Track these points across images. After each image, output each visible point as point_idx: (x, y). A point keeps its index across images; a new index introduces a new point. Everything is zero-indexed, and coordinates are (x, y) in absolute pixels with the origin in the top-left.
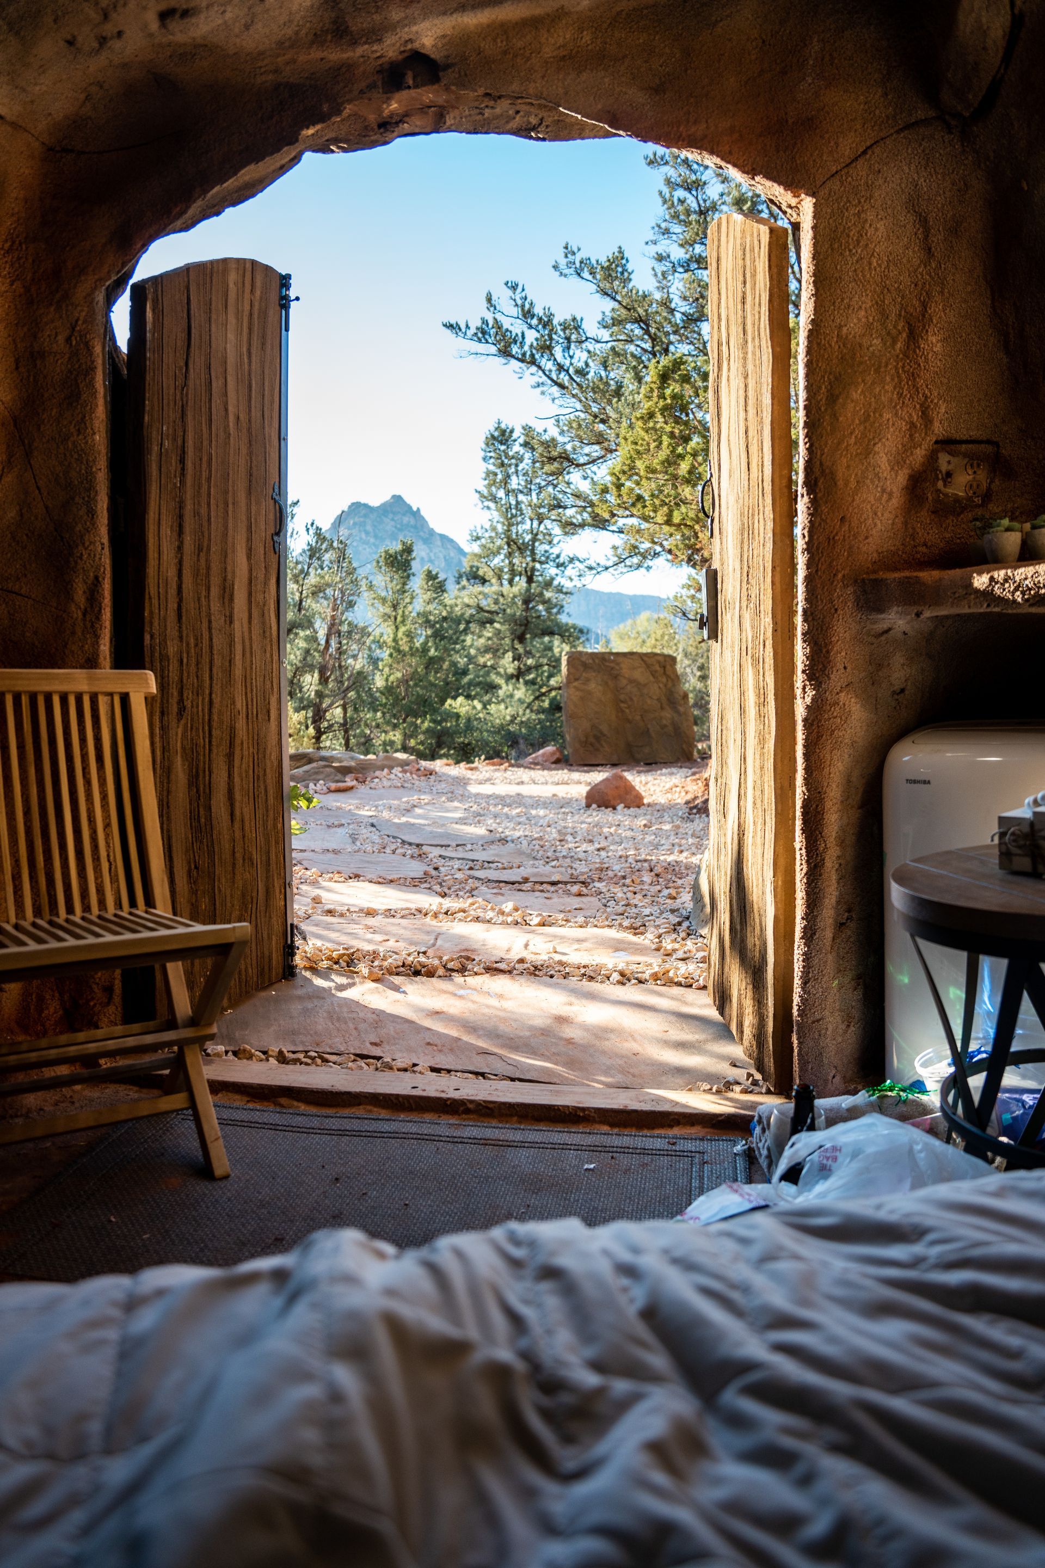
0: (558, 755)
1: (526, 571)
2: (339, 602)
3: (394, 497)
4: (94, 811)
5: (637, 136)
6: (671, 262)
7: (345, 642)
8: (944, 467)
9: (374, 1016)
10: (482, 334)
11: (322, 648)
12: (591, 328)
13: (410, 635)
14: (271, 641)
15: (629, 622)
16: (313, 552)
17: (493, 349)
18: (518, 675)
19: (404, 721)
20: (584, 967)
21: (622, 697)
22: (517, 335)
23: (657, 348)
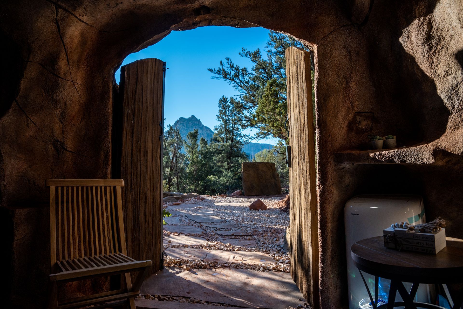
0: (241, 193)
1: (231, 139)
2: (176, 148)
3: (192, 116)
4: (104, 221)
5: (266, 28)
6: (272, 52)
7: (178, 159)
8: (358, 120)
9: (188, 283)
10: (219, 72)
11: (171, 161)
12: (250, 70)
13: (197, 157)
14: (158, 167)
15: (260, 152)
16: (169, 133)
17: (222, 76)
18: (229, 168)
19: (195, 183)
20: (252, 265)
21: (259, 175)
22: (229, 72)
23: (268, 76)
